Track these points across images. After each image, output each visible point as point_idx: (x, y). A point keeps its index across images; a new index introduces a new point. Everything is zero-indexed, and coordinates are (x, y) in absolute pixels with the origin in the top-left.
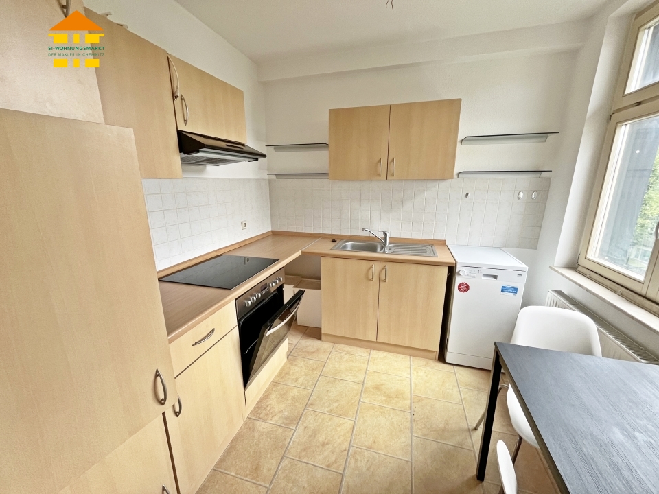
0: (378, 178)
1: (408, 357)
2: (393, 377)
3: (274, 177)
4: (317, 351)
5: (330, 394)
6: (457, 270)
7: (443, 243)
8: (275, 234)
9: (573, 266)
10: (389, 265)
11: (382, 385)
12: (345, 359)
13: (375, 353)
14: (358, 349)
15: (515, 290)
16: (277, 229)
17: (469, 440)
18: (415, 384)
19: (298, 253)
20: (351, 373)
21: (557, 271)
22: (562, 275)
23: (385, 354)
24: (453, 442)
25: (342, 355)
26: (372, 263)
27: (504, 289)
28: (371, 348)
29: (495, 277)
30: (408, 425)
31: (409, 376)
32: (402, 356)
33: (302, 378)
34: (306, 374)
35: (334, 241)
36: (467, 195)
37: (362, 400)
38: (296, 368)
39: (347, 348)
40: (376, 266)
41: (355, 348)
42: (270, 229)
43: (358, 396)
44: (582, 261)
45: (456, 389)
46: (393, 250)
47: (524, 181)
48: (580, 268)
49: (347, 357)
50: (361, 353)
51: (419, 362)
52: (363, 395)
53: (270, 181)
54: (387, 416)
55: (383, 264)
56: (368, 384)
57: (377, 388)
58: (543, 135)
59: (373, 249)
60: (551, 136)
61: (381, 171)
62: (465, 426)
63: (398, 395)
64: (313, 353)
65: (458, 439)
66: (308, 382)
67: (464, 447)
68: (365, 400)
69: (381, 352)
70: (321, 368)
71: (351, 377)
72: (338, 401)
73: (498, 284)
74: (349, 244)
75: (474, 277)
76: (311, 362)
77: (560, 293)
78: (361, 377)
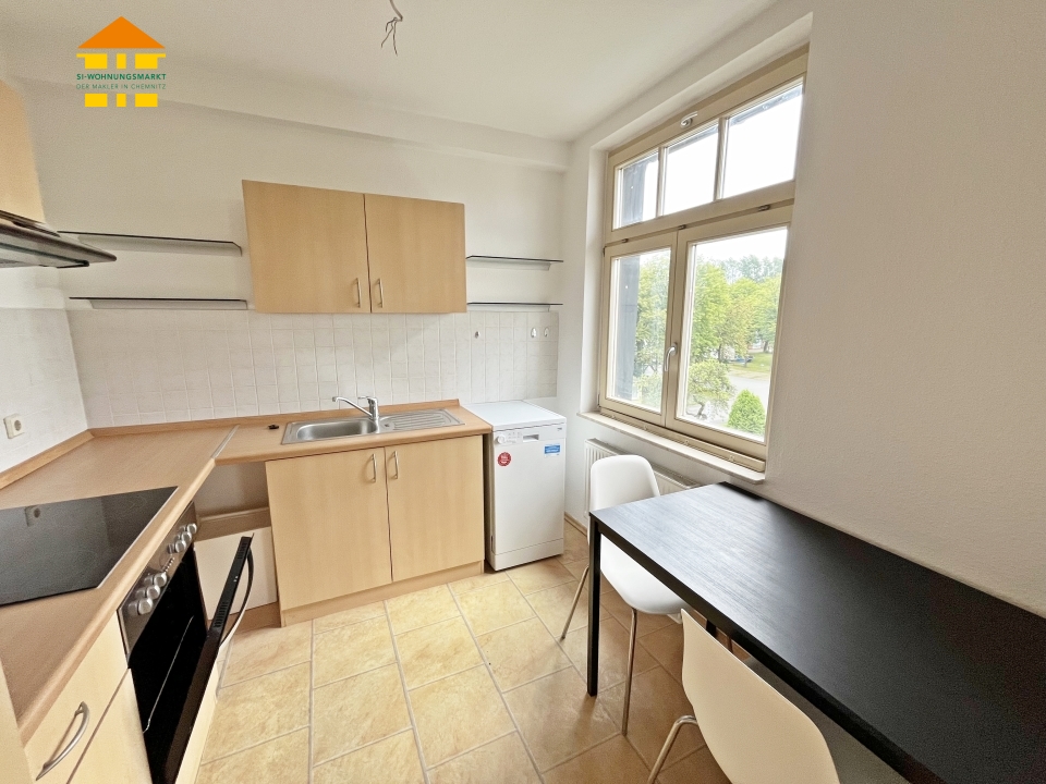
0: (356, 310)
1: (445, 587)
2: (437, 626)
3: (86, 305)
4: (282, 649)
5: (347, 713)
6: (494, 438)
7: (455, 404)
8: (98, 436)
9: (596, 409)
10: (399, 450)
11: (427, 646)
12: (346, 637)
13: (393, 604)
14: (362, 609)
15: (557, 449)
16: (103, 423)
17: (564, 656)
18: (473, 621)
19: (211, 464)
20: (368, 655)
21: (586, 418)
22: (593, 420)
23: (410, 597)
24: (549, 669)
25: (336, 632)
26: (370, 452)
27: (548, 450)
28: (383, 599)
29: (536, 437)
30: (490, 682)
31: (458, 613)
32: (436, 589)
33: (275, 717)
34: (278, 705)
35: (273, 428)
36: (477, 334)
37: (407, 688)
38: (249, 705)
39: (341, 617)
40: (379, 455)
41: (354, 610)
42: (84, 427)
43: (400, 686)
44: (603, 403)
45: (522, 601)
46: (392, 426)
47: (534, 315)
48: (603, 411)
49: (347, 632)
50: (370, 614)
51: (463, 586)
52: (405, 680)
53: (70, 313)
54: (457, 689)
55: (389, 451)
56: (406, 656)
57: (423, 655)
58: (546, 262)
59: (354, 430)
60: (553, 265)
61: (361, 299)
62: (551, 641)
63: (457, 649)
64: (274, 657)
65: (552, 662)
66: (292, 716)
67: (562, 667)
68: (412, 685)
69: (402, 597)
70: (308, 676)
71: (373, 662)
72: (367, 714)
73: (540, 445)
74: (307, 428)
75: (514, 442)
76: (279, 676)
77: (595, 440)
78: (389, 653)
